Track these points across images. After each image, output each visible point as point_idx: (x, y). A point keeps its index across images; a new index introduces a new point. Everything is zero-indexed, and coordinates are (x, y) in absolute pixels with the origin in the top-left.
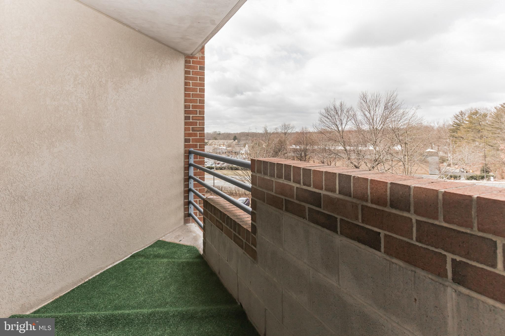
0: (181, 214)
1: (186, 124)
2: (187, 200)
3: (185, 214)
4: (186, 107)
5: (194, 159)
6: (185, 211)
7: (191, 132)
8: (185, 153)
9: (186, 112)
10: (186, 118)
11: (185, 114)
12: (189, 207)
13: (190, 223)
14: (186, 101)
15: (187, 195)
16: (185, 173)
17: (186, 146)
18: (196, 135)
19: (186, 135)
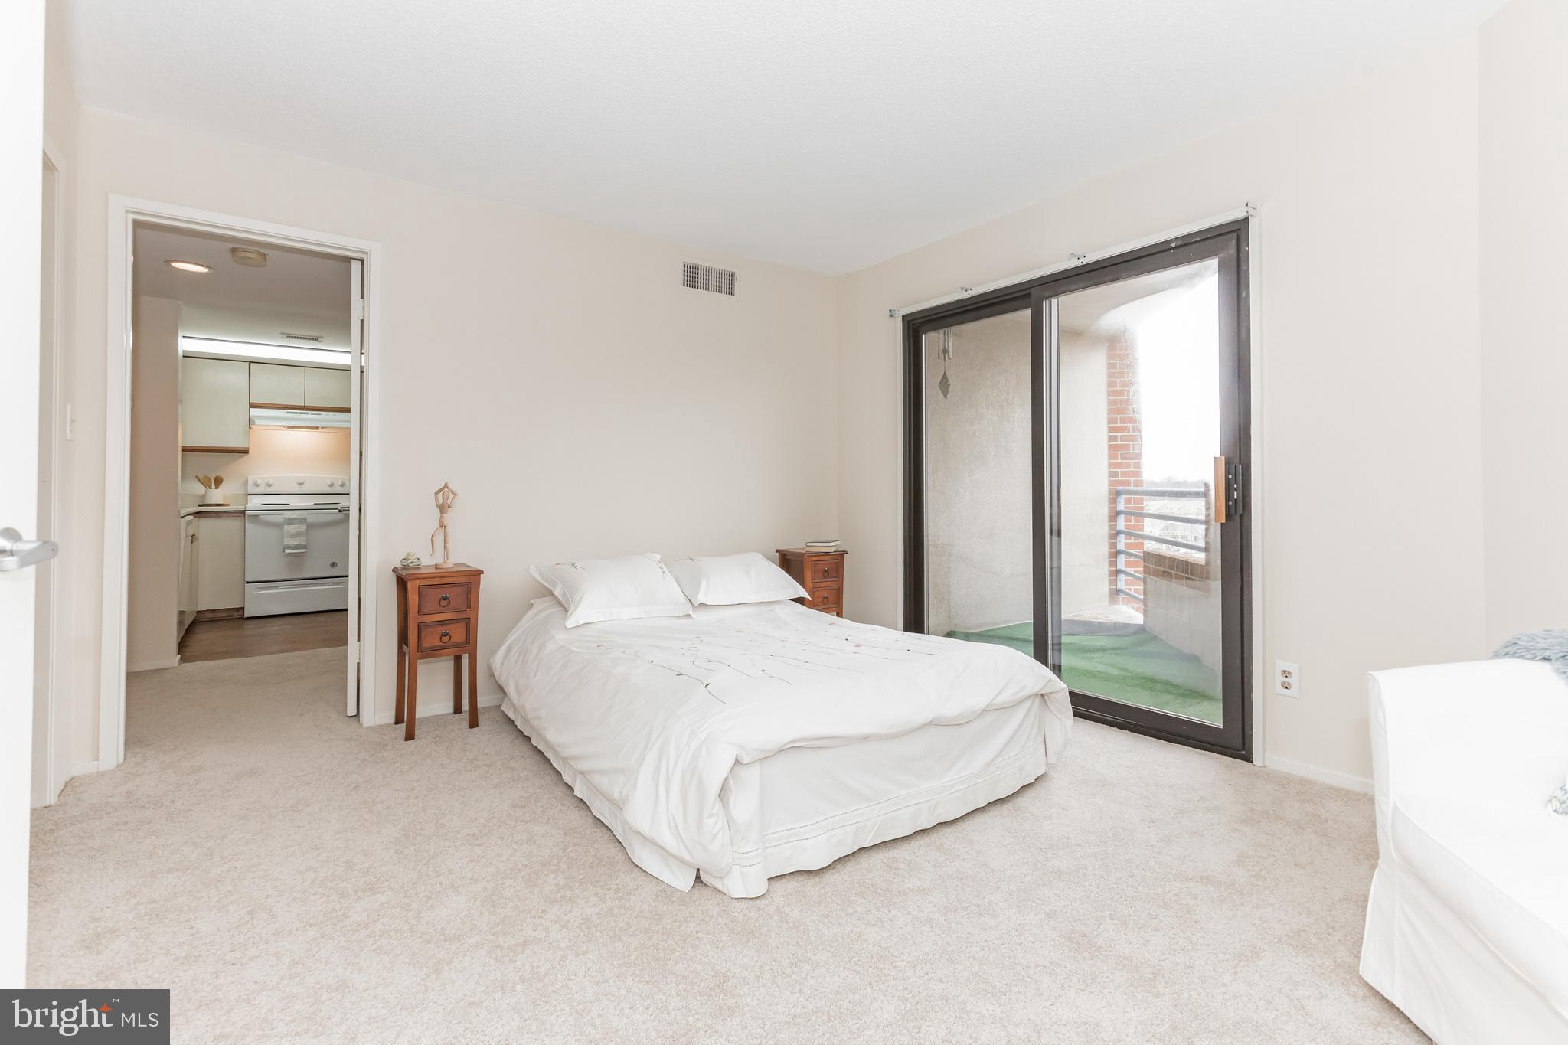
0: (1105, 588)
1: (1110, 448)
2: (1114, 569)
3: (1110, 571)
4: (1110, 421)
5: (1126, 504)
6: (1111, 584)
7: (1119, 461)
8: (1110, 495)
9: (1111, 429)
10: (1111, 439)
11: (1109, 432)
12: (1118, 579)
13: (1118, 604)
14: (1110, 411)
15: (1114, 559)
16: (1110, 526)
17: (1111, 483)
18: (1128, 466)
19: (1110, 465)
